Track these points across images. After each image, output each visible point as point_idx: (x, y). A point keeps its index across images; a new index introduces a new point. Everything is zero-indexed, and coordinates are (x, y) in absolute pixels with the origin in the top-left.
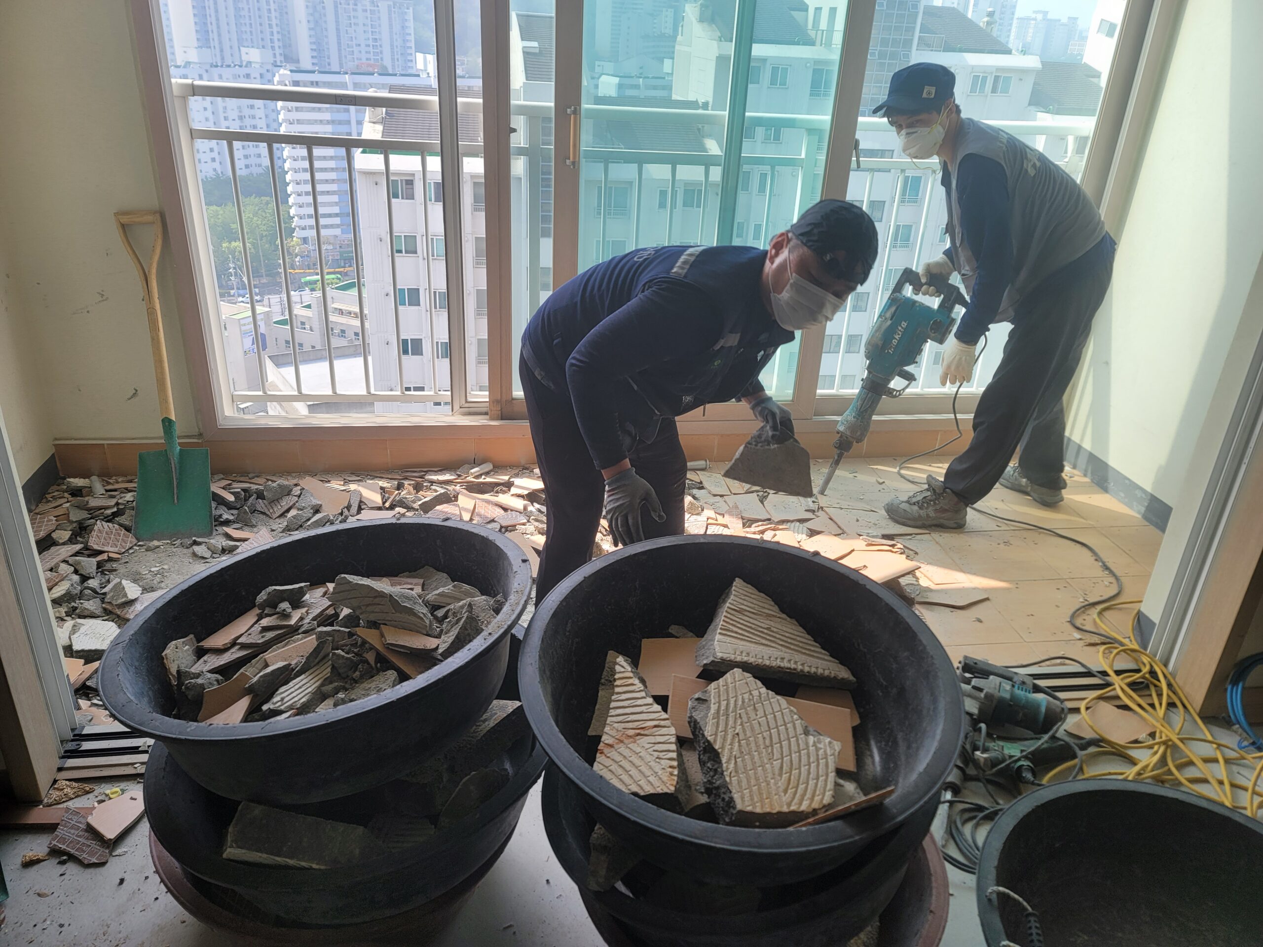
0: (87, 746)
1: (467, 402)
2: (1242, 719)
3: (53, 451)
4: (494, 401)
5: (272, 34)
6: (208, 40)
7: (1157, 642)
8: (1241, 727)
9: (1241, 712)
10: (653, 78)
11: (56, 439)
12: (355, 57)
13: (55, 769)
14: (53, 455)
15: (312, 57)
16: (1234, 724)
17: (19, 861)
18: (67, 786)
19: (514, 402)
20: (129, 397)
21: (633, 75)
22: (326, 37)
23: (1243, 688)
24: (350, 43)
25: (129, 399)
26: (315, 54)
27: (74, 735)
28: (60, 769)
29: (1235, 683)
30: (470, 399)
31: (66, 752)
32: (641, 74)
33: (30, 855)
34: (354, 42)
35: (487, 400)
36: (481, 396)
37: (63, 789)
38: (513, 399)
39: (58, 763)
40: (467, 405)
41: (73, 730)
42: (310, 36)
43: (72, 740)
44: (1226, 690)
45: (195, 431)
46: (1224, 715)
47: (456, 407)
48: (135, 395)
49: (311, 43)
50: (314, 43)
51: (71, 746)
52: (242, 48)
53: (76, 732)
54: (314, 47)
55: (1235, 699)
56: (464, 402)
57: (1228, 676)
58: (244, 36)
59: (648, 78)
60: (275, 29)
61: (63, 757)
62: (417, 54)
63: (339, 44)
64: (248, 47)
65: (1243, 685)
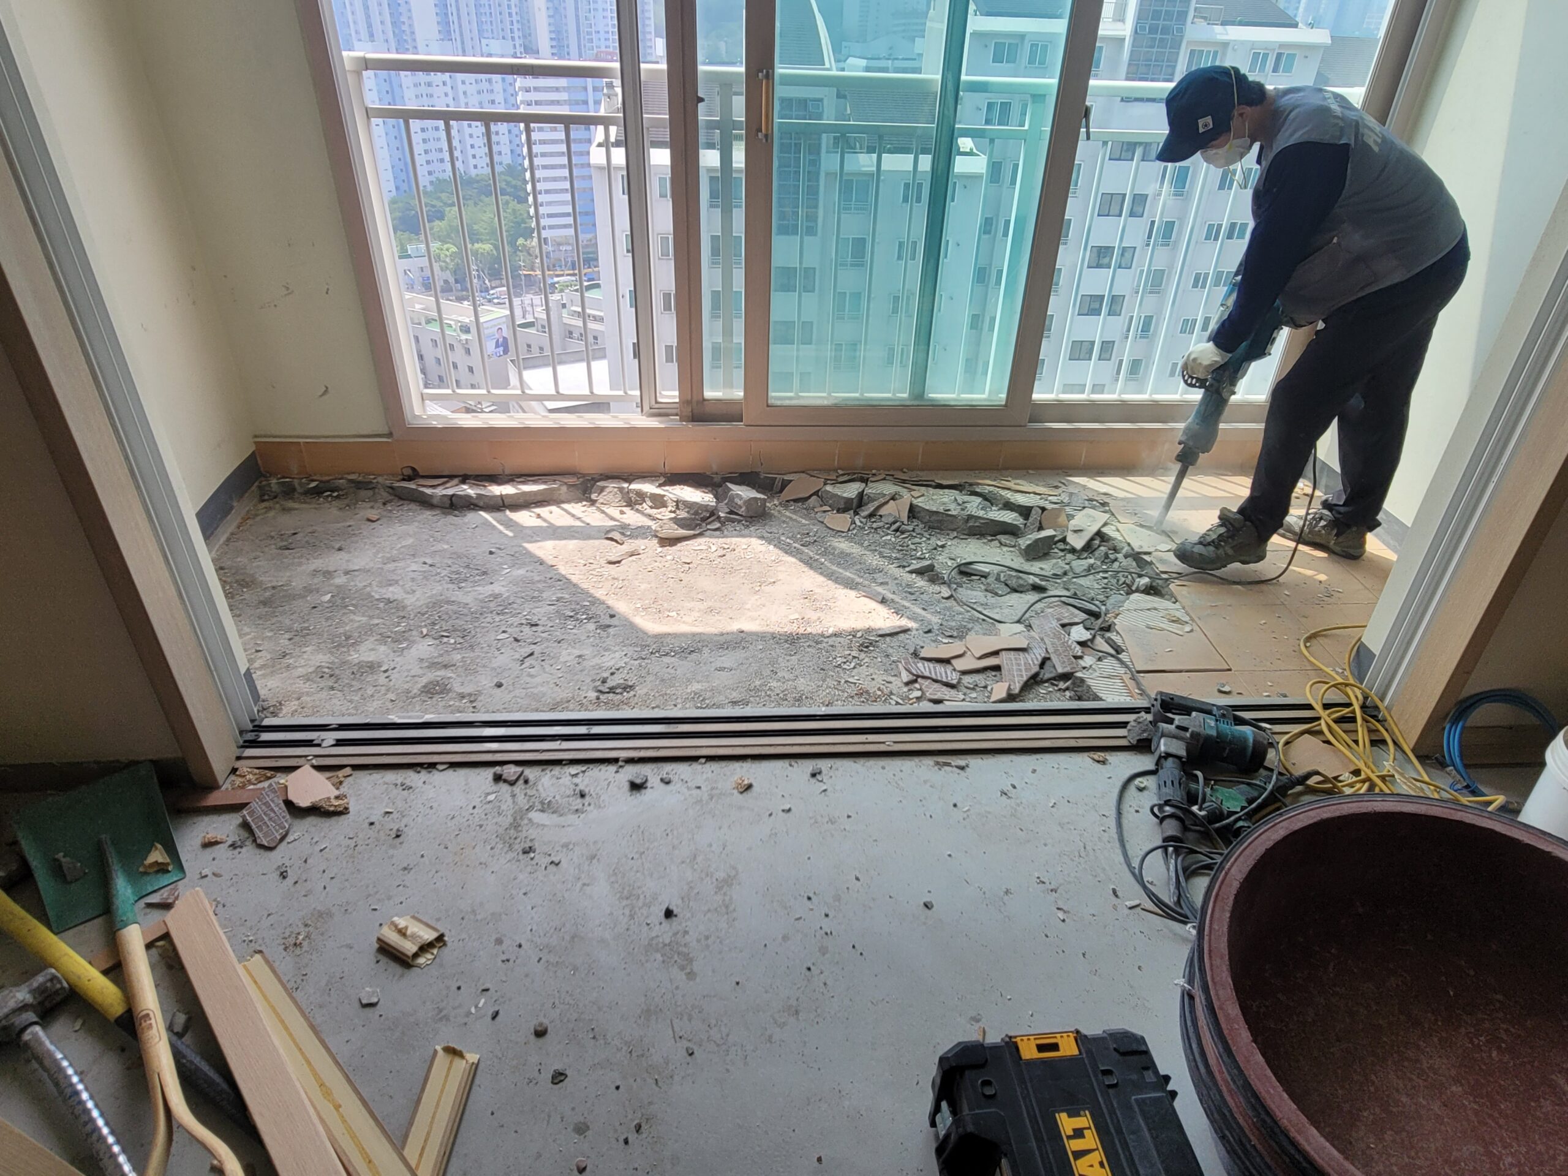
0: (265, 736)
1: (657, 402)
2: (1458, 760)
3: (253, 448)
4: (685, 402)
5: (512, 23)
6: (449, 32)
7: (1375, 676)
8: (1456, 769)
9: (1457, 754)
10: (903, 59)
11: (256, 436)
12: (594, 45)
13: (234, 758)
14: (253, 453)
15: (552, 47)
16: (1448, 766)
17: (198, 842)
18: (249, 773)
19: (706, 402)
20: (320, 394)
21: (881, 56)
22: (566, 24)
23: (1463, 728)
24: (589, 30)
25: (321, 396)
26: (554, 43)
27: (254, 726)
28: (239, 758)
29: (1455, 722)
30: (660, 400)
31: (245, 741)
32: (890, 55)
33: (211, 836)
34: (593, 30)
35: (677, 400)
36: (670, 395)
37: (244, 776)
38: (704, 400)
39: (238, 752)
40: (657, 406)
41: (252, 721)
42: (550, 24)
43: (252, 731)
44: (1444, 729)
45: (386, 431)
46: (1437, 755)
47: (646, 408)
48: (326, 391)
49: (550, 32)
50: (554, 32)
51: (250, 736)
52: (482, 40)
53: (256, 723)
54: (553, 36)
55: (1452, 741)
56: (653, 402)
57: (1447, 715)
58: (485, 27)
59: (897, 59)
60: (515, 18)
61: (242, 747)
62: (657, 39)
63: (578, 31)
64: (488, 38)
65: (1464, 724)
